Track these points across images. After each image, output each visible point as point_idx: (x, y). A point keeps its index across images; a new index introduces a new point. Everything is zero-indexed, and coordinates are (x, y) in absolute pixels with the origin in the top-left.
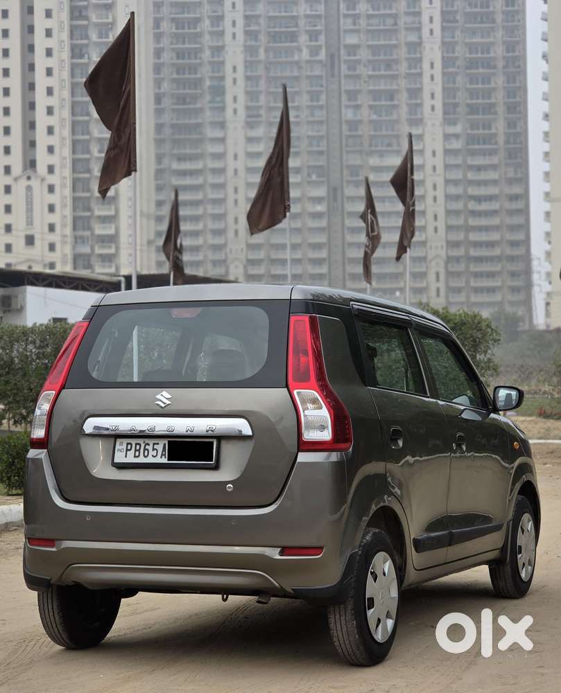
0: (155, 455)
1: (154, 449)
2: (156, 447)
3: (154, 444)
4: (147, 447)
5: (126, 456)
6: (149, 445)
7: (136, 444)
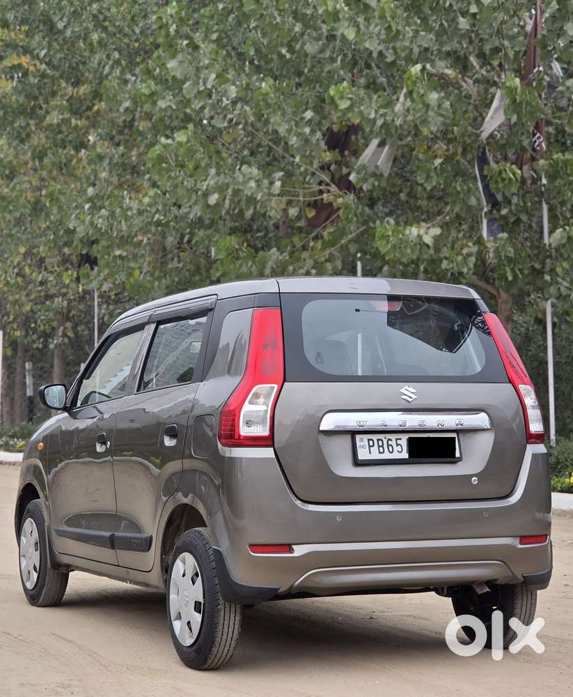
0: (400, 450)
1: (397, 445)
2: (399, 442)
3: (397, 439)
4: (390, 442)
5: (370, 453)
6: (391, 440)
7: (378, 440)
